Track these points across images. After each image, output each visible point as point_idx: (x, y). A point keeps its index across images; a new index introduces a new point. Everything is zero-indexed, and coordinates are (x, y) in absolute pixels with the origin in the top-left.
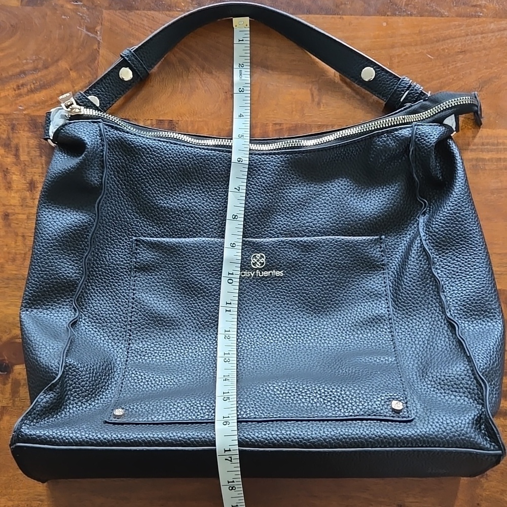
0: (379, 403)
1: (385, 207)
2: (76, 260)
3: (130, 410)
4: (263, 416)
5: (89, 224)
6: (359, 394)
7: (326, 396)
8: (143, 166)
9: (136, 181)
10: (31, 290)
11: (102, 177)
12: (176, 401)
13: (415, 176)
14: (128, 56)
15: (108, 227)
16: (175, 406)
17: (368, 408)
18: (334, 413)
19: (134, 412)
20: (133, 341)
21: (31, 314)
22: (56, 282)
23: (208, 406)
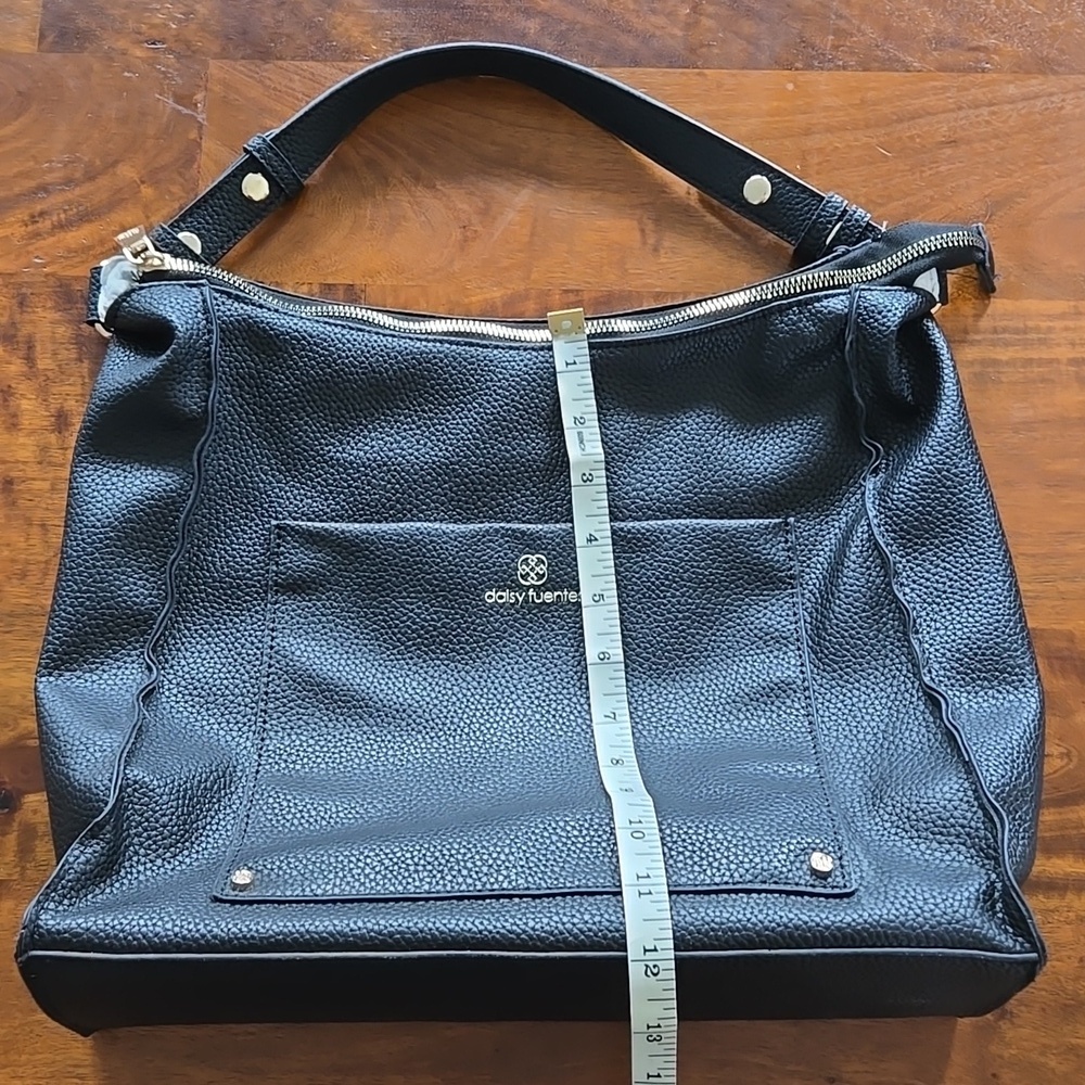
0: (784, 857)
1: (794, 459)
2: (152, 569)
3: (266, 872)
4: (544, 885)
5: (180, 495)
6: (743, 838)
7: (675, 842)
8: (293, 374)
9: (278, 405)
10: (58, 632)
11: (207, 397)
12: (362, 853)
13: (856, 394)
14: (259, 151)
15: (220, 502)
16: (360, 864)
17: (762, 868)
18: (691, 876)
19: (273, 876)
20: (272, 734)
21: (59, 682)
22: (111, 615)
23: (429, 863)
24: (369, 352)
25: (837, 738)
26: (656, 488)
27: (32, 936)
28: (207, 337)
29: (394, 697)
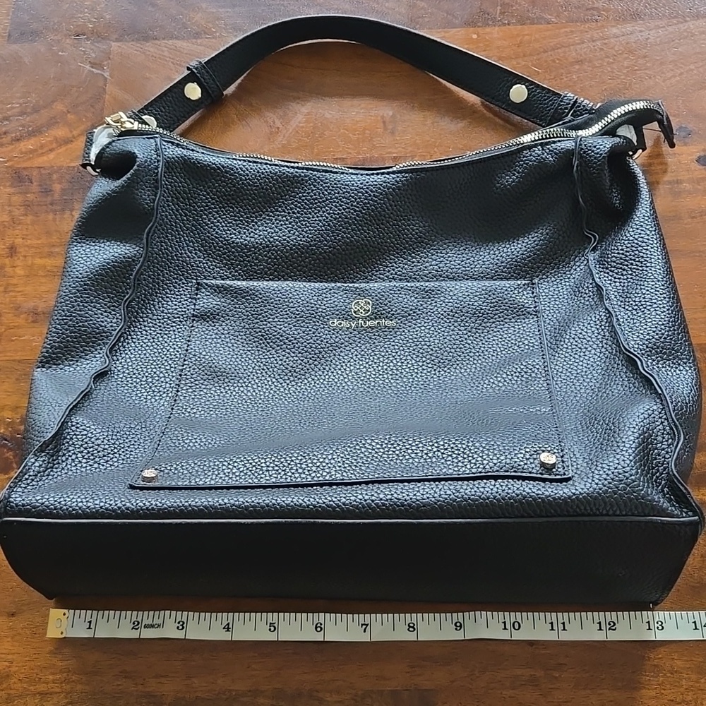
0: (522, 455)
1: (537, 245)
2: (114, 306)
3: (166, 471)
4: (355, 478)
5: (134, 260)
6: (493, 445)
7: (446, 449)
8: (211, 191)
9: (201, 211)
10: (50, 340)
11: (154, 200)
12: (231, 460)
13: (580, 200)
14: (196, 69)
15: (161, 269)
16: (230, 467)
17: (506, 463)
18: (456, 469)
19: (171, 474)
20: (181, 398)
21: (48, 371)
22: (85, 331)
23: (277, 466)
24: (260, 176)
25: (566, 392)
26: (446, 264)
27: (5, 508)
28: (156, 164)
29: (265, 381)
